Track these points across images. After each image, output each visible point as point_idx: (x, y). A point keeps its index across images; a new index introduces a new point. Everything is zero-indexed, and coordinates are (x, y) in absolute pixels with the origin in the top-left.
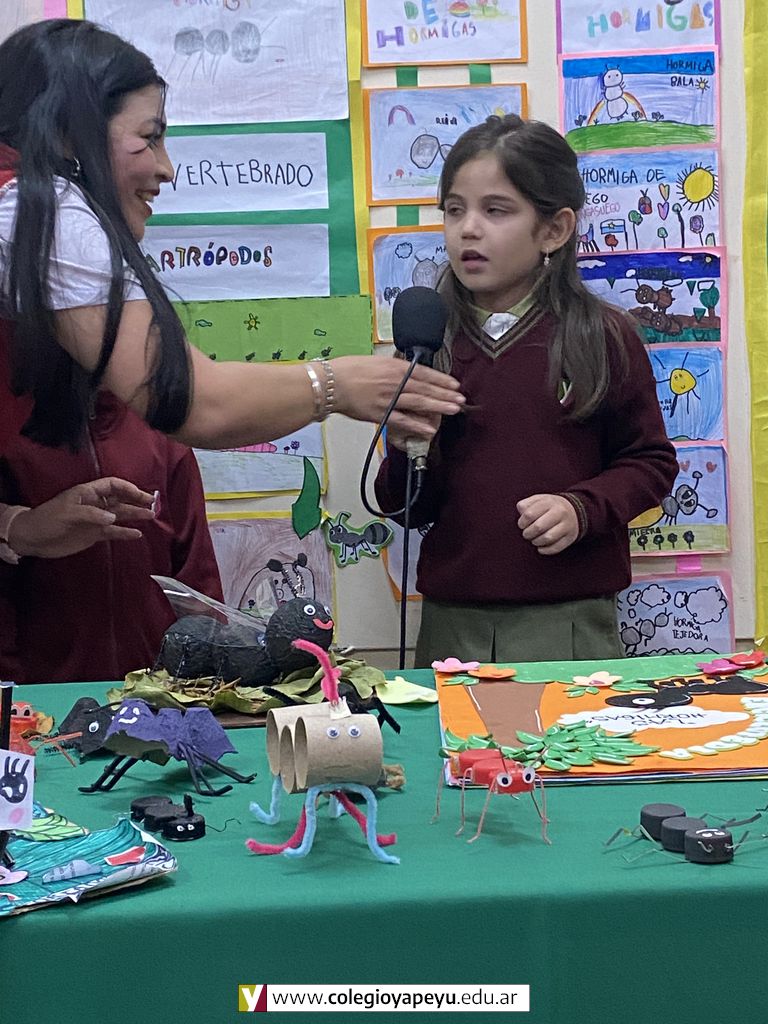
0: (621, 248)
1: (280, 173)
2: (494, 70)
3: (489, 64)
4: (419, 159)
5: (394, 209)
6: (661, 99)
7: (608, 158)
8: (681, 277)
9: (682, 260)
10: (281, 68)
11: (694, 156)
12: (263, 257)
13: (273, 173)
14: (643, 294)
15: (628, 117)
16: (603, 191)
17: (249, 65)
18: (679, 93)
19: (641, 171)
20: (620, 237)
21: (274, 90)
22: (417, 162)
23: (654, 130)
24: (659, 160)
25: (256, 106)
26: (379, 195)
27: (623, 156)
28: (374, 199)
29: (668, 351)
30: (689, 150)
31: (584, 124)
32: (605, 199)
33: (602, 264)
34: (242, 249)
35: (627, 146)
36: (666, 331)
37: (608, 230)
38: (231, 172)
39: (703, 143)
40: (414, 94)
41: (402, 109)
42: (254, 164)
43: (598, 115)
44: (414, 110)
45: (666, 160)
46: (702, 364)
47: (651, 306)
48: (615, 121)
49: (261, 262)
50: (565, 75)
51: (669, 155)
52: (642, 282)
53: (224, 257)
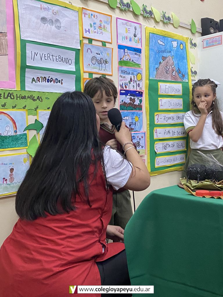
0: (127, 89)
1: (65, 60)
2: (107, 44)
3: (105, 42)
4: (93, 62)
5: (88, 74)
6: (133, 57)
7: (125, 68)
8: (137, 96)
9: (137, 92)
10: (66, 33)
11: (139, 70)
12: (61, 82)
13: (63, 60)
14: (131, 99)
15: (128, 60)
16: (124, 76)
17: (58, 30)
18: (136, 57)
19: (131, 72)
20: (127, 86)
21: (64, 38)
22: (93, 63)
23: (132, 64)
24: (133, 70)
25: (60, 41)
26: (85, 70)
27: (128, 68)
28: (84, 70)
29: (135, 112)
30: (138, 69)
31: (121, 60)
32: (124, 77)
33: (125, 92)
34: (56, 79)
35: (128, 66)
36: (134, 108)
37: (125, 84)
38: (54, 58)
39: (139, 68)
40: (92, 46)
41: (90, 49)
42: (60, 57)
43: (124, 58)
44: (92, 50)
45: (134, 70)
46: (139, 115)
47: (132, 102)
48: (126, 60)
49: (60, 83)
50: (118, 48)
51: (135, 70)
52: (131, 97)
53: (52, 81)
